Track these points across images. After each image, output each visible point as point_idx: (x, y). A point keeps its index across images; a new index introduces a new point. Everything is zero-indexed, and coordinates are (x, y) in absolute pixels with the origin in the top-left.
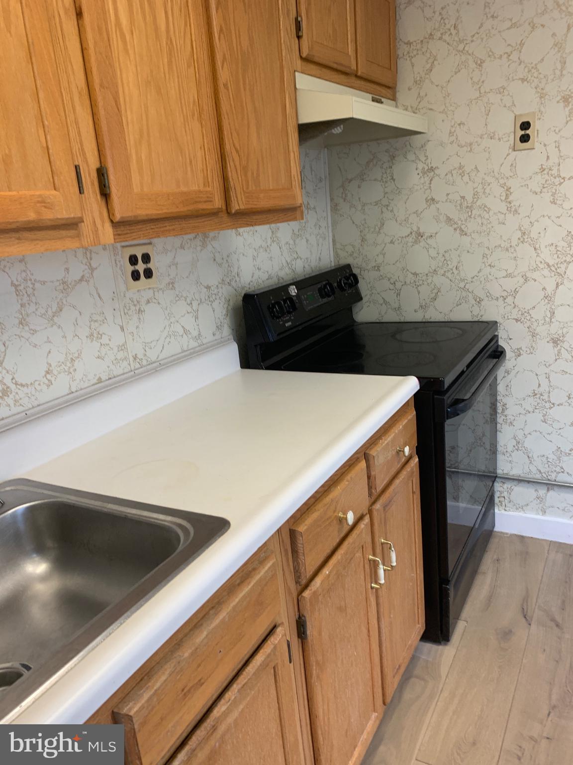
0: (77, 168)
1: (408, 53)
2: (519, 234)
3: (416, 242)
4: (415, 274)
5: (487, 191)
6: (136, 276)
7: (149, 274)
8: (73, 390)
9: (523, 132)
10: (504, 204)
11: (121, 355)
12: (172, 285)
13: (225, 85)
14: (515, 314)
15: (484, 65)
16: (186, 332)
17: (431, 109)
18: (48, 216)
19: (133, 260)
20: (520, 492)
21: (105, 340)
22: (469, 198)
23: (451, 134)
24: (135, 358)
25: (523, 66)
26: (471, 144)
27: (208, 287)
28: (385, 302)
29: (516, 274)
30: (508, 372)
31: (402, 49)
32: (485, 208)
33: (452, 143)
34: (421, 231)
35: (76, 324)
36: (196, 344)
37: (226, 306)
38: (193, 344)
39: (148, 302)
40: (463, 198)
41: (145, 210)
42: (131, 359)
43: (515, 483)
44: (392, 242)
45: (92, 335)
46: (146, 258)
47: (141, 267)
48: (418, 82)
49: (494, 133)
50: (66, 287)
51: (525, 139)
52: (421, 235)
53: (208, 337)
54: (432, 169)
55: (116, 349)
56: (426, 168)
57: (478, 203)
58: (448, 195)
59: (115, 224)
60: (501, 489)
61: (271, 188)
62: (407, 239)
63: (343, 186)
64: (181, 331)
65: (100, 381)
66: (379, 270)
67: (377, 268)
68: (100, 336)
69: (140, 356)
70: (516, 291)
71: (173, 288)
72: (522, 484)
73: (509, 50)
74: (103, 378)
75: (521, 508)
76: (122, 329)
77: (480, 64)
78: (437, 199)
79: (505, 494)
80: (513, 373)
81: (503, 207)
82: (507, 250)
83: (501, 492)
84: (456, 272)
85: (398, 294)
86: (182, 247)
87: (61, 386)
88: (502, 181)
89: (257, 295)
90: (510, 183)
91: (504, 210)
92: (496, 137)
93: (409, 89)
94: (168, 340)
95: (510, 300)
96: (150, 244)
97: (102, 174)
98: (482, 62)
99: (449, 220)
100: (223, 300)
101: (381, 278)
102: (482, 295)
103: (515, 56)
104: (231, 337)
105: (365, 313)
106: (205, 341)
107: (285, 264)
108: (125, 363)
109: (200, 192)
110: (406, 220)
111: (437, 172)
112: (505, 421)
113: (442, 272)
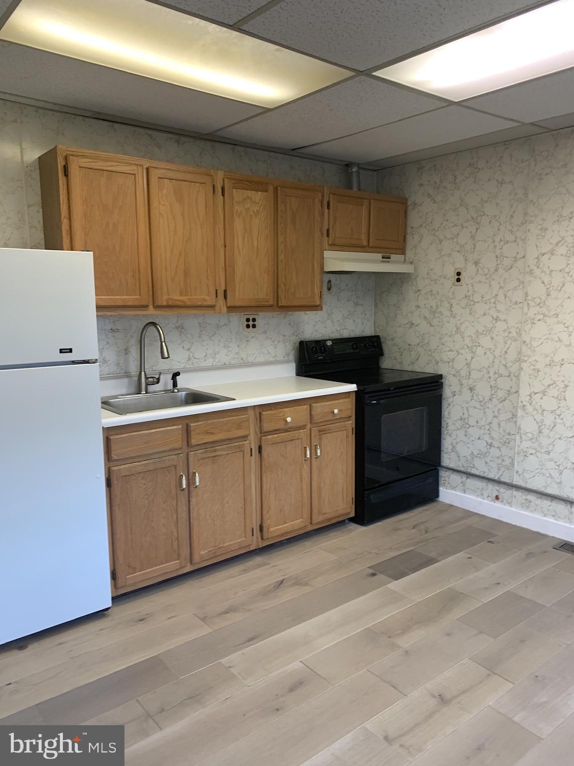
0: (216, 290)
1: (412, 232)
2: (455, 329)
3: (410, 327)
4: (409, 345)
5: (442, 305)
6: (248, 326)
7: (254, 326)
8: (214, 365)
9: (458, 277)
10: (449, 312)
11: (236, 356)
12: (265, 332)
13: (281, 261)
14: (453, 372)
15: (443, 242)
16: (269, 353)
17: (420, 261)
18: (205, 303)
19: (248, 320)
20: (455, 478)
21: (230, 349)
22: (434, 307)
23: (428, 274)
24: (242, 359)
25: (458, 245)
26: (436, 280)
27: (284, 336)
28: (396, 359)
29: (453, 350)
30: (449, 405)
31: (409, 230)
32: (441, 313)
33: (428, 278)
34: (413, 322)
35: (219, 341)
36: (273, 359)
37: (293, 345)
38: (272, 359)
39: (252, 338)
40: (431, 307)
41: (238, 304)
42: (240, 359)
43: (452, 472)
44: (400, 326)
45: (225, 346)
46: (254, 320)
47: (251, 323)
48: (415, 247)
49: (446, 275)
50: (218, 327)
51: (458, 280)
52: (412, 324)
53: (280, 357)
54: (419, 291)
55: (234, 354)
56: (416, 290)
57: (439, 310)
58: (425, 304)
59: (228, 308)
60: (444, 475)
61: (302, 297)
62: (406, 326)
63: (380, 295)
64: (266, 353)
65: (225, 364)
66: (393, 341)
67: (393, 339)
68: (228, 347)
69: (244, 358)
70: (454, 359)
71: (265, 334)
72: (456, 473)
73: (453, 236)
74: (227, 364)
75: (454, 488)
76: (238, 346)
77: (441, 241)
78: (421, 306)
79: (446, 479)
80: (452, 405)
81: (448, 313)
82: (450, 336)
83: (445, 477)
84: (427, 346)
85: (401, 355)
86: (273, 317)
87: (209, 362)
88: (449, 300)
89: (306, 342)
90: (452, 301)
91: (449, 315)
92: (447, 278)
93: (411, 249)
94: (259, 355)
95: (451, 364)
96: (257, 314)
97: (225, 291)
98: (442, 241)
99: (425, 318)
100: (292, 342)
101: (394, 345)
102: (438, 358)
103: (455, 240)
104: (293, 360)
105: (386, 363)
106: (278, 359)
107: (335, 331)
108: (237, 360)
109: (263, 298)
110: (407, 315)
111: (421, 292)
112: (448, 433)
113: (421, 345)
